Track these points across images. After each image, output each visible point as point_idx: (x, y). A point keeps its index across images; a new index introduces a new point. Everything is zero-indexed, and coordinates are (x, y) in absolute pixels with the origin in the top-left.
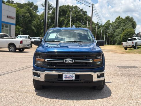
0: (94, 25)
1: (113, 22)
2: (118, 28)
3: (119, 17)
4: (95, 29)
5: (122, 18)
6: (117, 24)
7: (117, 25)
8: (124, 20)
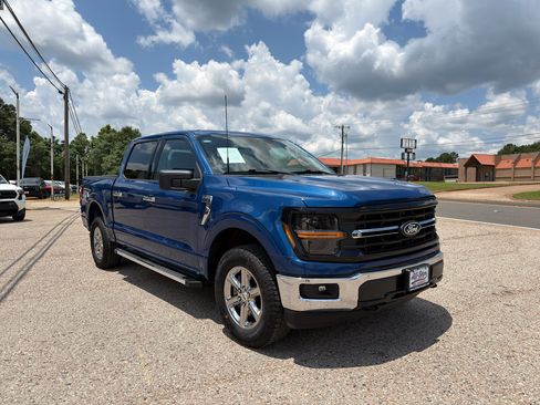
0: (41, 143)
1: (92, 138)
2: (108, 152)
3: (108, 127)
4: (47, 154)
5: (114, 131)
6: (105, 142)
7: (106, 146)
8: (120, 134)
